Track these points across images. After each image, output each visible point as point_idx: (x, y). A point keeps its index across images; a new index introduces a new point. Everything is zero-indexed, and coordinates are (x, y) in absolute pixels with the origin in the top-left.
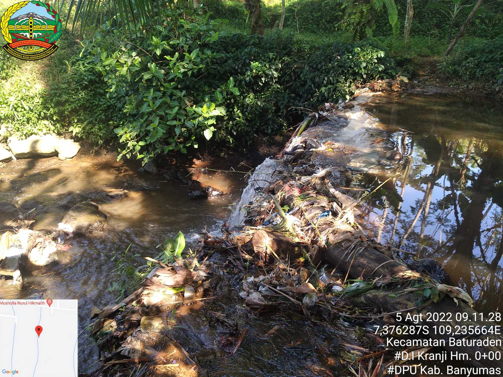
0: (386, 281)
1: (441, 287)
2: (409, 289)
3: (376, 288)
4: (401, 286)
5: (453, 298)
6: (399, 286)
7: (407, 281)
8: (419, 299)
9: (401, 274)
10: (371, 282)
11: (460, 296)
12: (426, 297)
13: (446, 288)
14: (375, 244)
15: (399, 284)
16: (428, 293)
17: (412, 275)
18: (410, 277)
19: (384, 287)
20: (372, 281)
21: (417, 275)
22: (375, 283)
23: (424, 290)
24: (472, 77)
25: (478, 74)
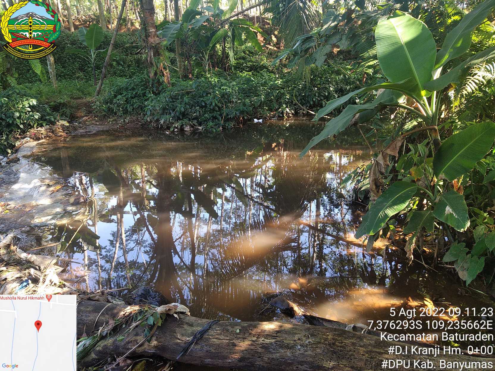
0: (110, 327)
1: (160, 309)
2: (134, 324)
3: (103, 338)
4: (126, 324)
5: (173, 315)
6: (124, 326)
7: (130, 318)
8: (146, 330)
9: (122, 313)
10: (96, 335)
11: (178, 310)
12: (150, 325)
13: (165, 309)
14: (88, 294)
15: (123, 324)
16: (151, 321)
17: (132, 310)
18: (131, 313)
19: (110, 334)
20: (97, 333)
21: (137, 308)
22: (101, 334)
23: (147, 319)
24: (126, 112)
25: (130, 109)
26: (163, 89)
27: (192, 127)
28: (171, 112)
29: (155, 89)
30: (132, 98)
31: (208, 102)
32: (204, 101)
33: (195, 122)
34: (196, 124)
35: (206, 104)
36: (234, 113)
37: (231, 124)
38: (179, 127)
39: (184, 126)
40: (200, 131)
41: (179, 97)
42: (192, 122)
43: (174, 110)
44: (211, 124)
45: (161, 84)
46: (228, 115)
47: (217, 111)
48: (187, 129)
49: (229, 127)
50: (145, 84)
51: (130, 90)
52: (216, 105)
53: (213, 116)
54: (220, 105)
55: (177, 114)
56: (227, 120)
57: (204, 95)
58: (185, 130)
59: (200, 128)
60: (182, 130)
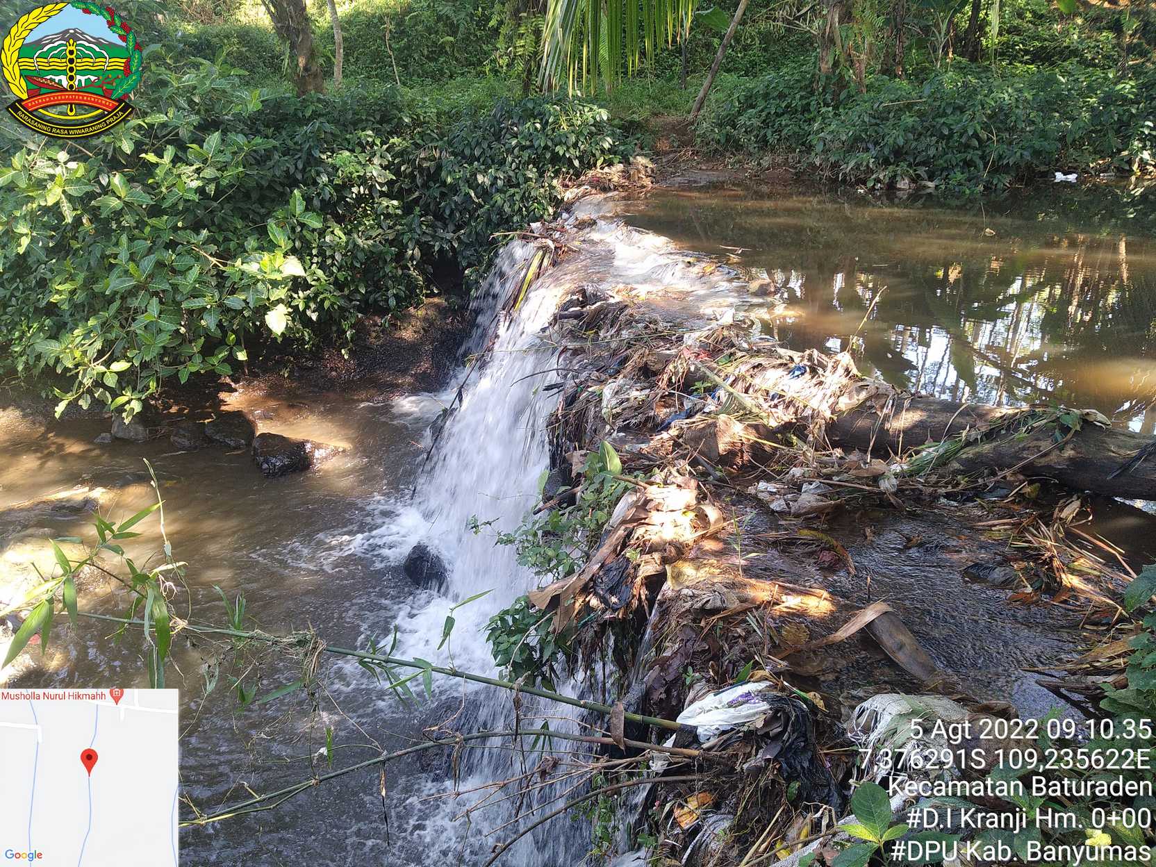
24: (763, 144)
25: (772, 139)
26: (849, 96)
27: (913, 180)
28: (870, 146)
29: (829, 97)
30: (777, 115)
31: (956, 128)
32: (949, 126)
33: (922, 171)
34: (925, 176)
35: (951, 130)
36: (1018, 154)
37: (1007, 180)
38: (887, 181)
39: (898, 178)
40: (929, 191)
41: (892, 115)
42: (915, 170)
43: (876, 143)
44: (959, 176)
45: (844, 87)
46: (1000, 157)
47: (975, 149)
48: (903, 184)
49: (1000, 186)
50: (806, 87)
51: (774, 99)
52: (976, 135)
53: (965, 161)
54: (983, 135)
55: (886, 151)
56: (997, 169)
57: (949, 111)
58: (898, 186)
59: (931, 184)
60: (891, 187)
